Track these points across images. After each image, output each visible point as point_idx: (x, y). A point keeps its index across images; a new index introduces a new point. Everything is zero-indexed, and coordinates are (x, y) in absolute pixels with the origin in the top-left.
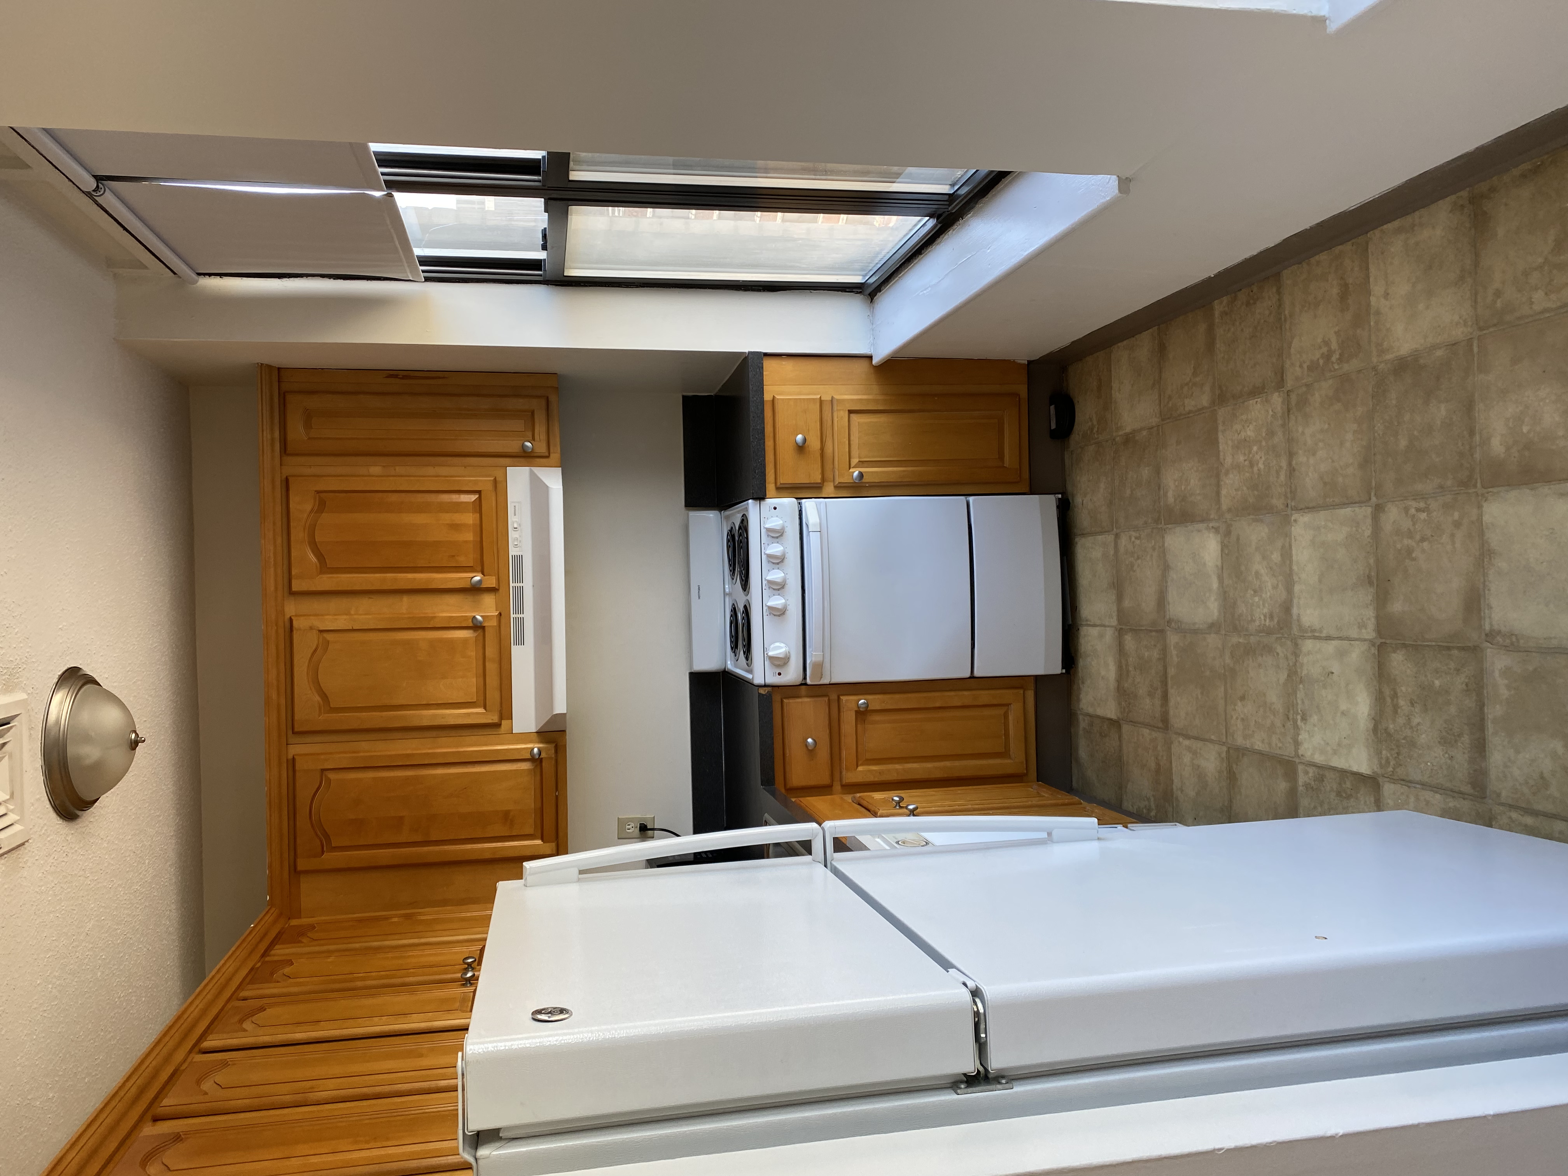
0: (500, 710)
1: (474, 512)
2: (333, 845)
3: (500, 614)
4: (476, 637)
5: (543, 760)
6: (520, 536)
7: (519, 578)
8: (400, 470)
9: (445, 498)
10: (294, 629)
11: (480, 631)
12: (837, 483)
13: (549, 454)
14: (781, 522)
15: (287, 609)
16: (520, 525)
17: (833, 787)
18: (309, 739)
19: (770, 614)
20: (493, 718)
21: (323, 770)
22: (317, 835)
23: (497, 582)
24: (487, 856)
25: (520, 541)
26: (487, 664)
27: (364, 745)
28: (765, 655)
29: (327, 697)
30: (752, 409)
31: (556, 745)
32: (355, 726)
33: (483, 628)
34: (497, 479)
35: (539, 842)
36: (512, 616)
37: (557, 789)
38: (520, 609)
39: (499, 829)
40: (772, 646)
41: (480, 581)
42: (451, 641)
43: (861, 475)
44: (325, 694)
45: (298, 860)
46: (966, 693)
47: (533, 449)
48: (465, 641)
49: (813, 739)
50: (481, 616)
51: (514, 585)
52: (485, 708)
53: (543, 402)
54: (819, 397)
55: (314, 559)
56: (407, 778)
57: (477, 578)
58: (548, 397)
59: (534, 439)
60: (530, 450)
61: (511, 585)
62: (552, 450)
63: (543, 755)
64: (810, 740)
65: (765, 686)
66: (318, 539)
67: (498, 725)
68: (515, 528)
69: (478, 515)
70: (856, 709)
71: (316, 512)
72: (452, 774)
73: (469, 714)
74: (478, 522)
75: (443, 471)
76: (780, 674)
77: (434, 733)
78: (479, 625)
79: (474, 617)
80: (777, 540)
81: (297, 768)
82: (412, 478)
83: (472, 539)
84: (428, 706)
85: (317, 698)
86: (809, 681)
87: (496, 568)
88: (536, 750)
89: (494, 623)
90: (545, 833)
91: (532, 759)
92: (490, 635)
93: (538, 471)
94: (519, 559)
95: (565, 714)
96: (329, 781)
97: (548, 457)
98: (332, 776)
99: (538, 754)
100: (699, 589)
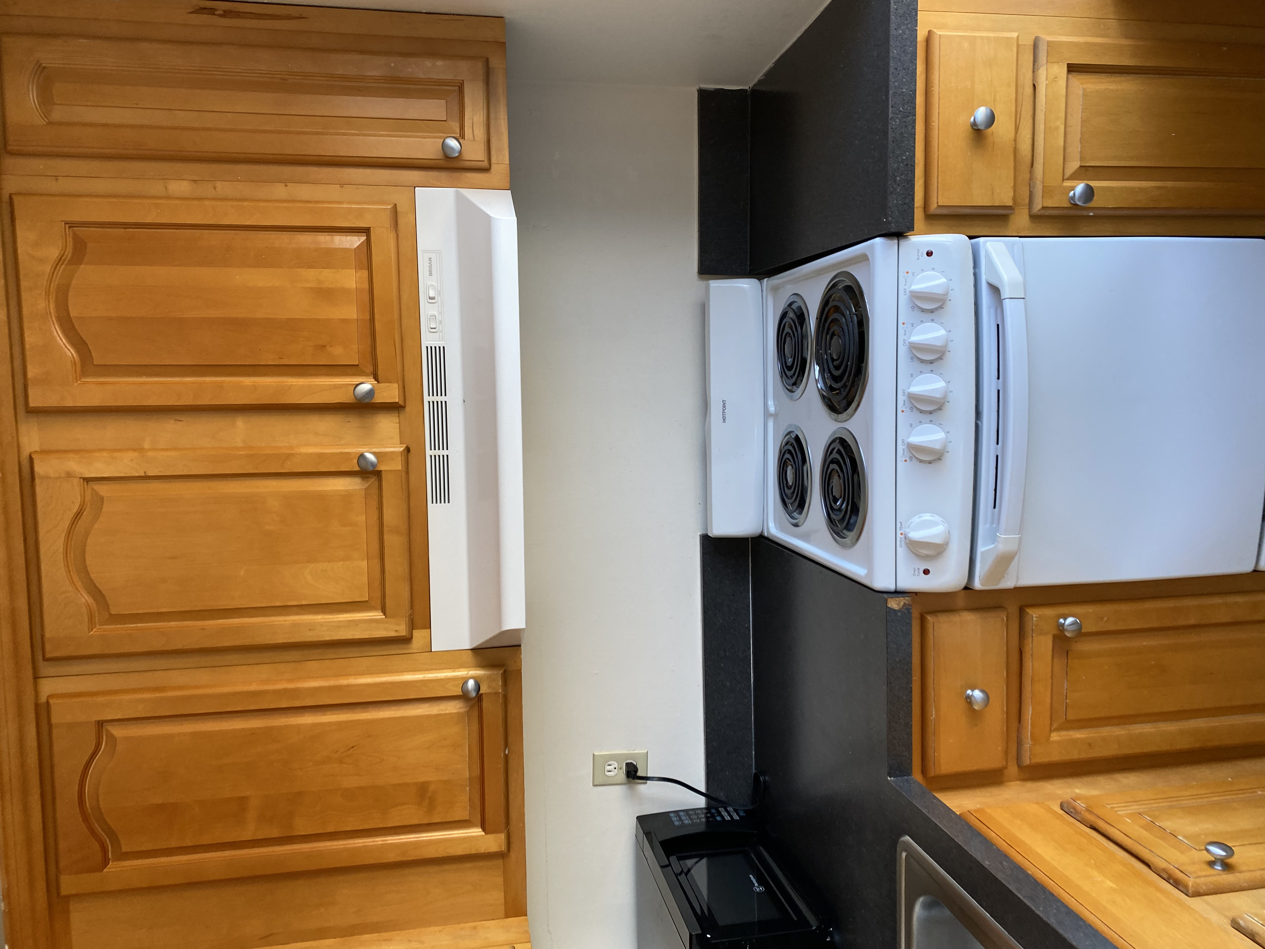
0: (410, 615)
1: (359, 267)
2: (124, 850)
3: (408, 450)
4: (366, 489)
5: (484, 697)
6: (440, 313)
7: (440, 387)
8: (223, 188)
9: (306, 239)
10: (36, 476)
11: (373, 480)
12: (1040, 207)
13: (490, 165)
14: (944, 280)
15: (24, 440)
16: (439, 293)
17: (1006, 771)
18: (75, 668)
19: (911, 458)
20: (398, 628)
21: (100, 724)
22: (93, 832)
23: (401, 394)
24: (392, 857)
25: (440, 322)
26: (386, 537)
27: (178, 678)
28: (899, 536)
29: (104, 596)
30: (894, 52)
31: (505, 671)
32: (158, 644)
33: (378, 474)
34: (399, 209)
35: (477, 832)
36: (429, 452)
37: (506, 744)
38: (442, 441)
39: (412, 815)
40: (916, 520)
41: (371, 393)
42: (322, 497)
43: (1089, 193)
44: (100, 592)
45: (62, 877)
46: (1239, 599)
47: (460, 152)
48: (347, 497)
49: (982, 691)
50: (374, 453)
51: (431, 399)
52: (384, 611)
53: (480, 66)
54: (1015, 35)
55: (70, 352)
56: (253, 732)
57: (366, 387)
58: (487, 60)
59: (462, 136)
60: (457, 155)
61: (426, 398)
62: (494, 160)
63: (483, 690)
64: (977, 694)
65: (897, 593)
66: (73, 313)
67: (406, 640)
68: (430, 298)
69: (365, 273)
70: (1055, 632)
71: (69, 264)
72: (330, 724)
73: (356, 623)
74: (366, 286)
75: (304, 192)
76: (926, 572)
77: (296, 655)
78: (371, 469)
79: (362, 456)
80: (932, 316)
81: (54, 720)
82: (245, 204)
83: (355, 317)
84: (285, 609)
85: (86, 598)
86: (978, 585)
87: (399, 368)
88: (471, 683)
89: (397, 465)
90: (487, 816)
91: (464, 696)
92: (390, 486)
93: (473, 195)
94: (439, 353)
95: (523, 629)
96: (112, 739)
97: (487, 170)
98: (118, 732)
99: (475, 690)
100: (724, 406)
